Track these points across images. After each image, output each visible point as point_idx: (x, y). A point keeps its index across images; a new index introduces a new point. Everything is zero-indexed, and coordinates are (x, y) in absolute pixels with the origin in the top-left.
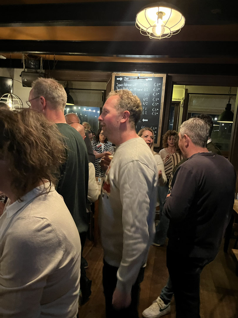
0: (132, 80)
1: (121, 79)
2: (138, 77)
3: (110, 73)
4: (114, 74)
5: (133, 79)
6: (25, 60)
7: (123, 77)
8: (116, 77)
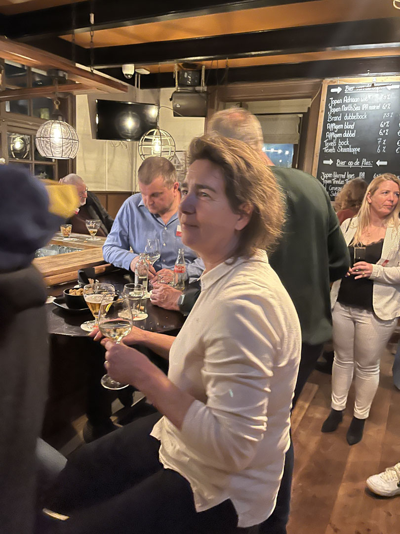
0: (361, 89)
1: (339, 90)
2: (373, 84)
3: (318, 80)
4: (327, 82)
5: (363, 88)
6: (178, 72)
7: (343, 86)
8: (330, 87)
